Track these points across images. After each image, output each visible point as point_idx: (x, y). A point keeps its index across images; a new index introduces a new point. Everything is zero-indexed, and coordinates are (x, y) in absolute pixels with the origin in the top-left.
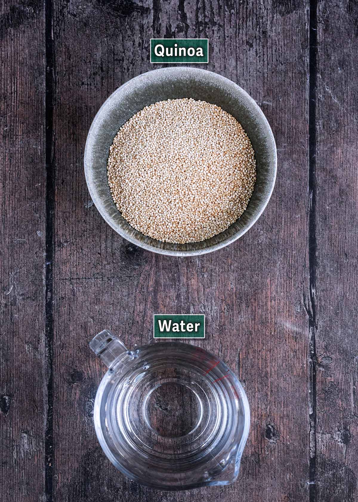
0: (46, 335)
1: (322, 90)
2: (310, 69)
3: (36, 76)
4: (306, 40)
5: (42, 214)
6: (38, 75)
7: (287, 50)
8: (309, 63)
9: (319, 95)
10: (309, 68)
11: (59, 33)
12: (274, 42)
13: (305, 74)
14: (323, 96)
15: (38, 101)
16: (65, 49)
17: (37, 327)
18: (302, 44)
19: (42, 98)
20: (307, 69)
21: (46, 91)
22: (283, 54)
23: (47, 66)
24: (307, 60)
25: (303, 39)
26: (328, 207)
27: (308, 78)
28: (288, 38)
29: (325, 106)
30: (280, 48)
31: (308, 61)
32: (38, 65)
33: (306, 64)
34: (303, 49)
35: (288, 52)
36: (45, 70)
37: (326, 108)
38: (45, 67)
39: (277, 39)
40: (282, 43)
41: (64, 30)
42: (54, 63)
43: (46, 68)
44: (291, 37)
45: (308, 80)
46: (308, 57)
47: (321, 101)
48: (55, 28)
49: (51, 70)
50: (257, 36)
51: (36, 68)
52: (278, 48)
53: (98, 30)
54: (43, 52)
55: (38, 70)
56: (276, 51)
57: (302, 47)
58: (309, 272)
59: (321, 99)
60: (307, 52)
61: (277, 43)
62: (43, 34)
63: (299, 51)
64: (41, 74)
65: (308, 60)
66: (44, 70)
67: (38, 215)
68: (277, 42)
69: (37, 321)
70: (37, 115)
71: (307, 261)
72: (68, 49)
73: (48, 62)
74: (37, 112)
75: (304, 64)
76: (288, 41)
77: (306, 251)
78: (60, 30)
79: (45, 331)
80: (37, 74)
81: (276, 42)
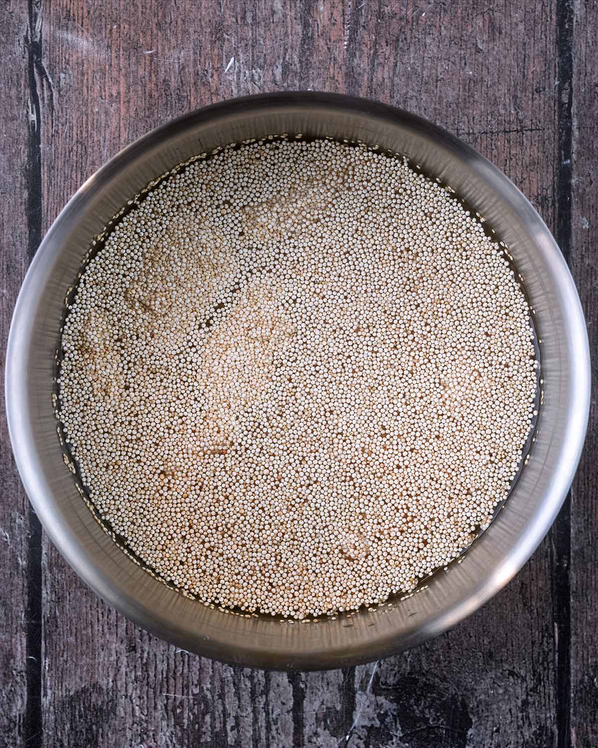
0: (572, 12)
1: (16, 532)
2: (41, 575)
3: (590, 548)
4: (49, 635)
5: (579, 265)
6: (585, 550)
7: (87, 613)
8: (43, 587)
9: (22, 522)
10: (43, 578)
11: (543, 637)
12: (113, 630)
13: (50, 565)
14: (15, 522)
15: (586, 496)
16: (531, 605)
17: (589, 28)
18: (57, 626)
19: (578, 502)
20: (47, 575)
21: (569, 519)
22: (95, 605)
23: (568, 568)
24: (46, 594)
25: (54, 638)
26: (5, 291)
27: (44, 557)
28: (85, 638)
29: (10, 499)
30: (101, 618)
31: (44, 592)
32: (585, 570)
33: (49, 586)
34: (55, 617)
35: (84, 610)
36: (572, 561)
37: (8, 497)
38: (572, 567)
39: (108, 636)
40: (96, 628)
41: (533, 643)
42: (555, 574)
43: (569, 564)
44: (79, 640)
45: (44, 552)
46: (44, 601)
47: (18, 510)
48: (551, 647)
49: (559, 560)
50: (147, 642)
51: (589, 566)
52: (105, 618)
53: (465, 644)
54: (576, 597)
55: (586, 560)
56: (109, 610)
57: (56, 621)
58: (42, 157)
59: (18, 514)
60: (46, 611)
61: (106, 627)
62: (576, 634)
63: (62, 612)
64: (581, 553)
65: (44, 594)
66: (574, 559)
67: (587, 261)
68: (106, 630)
69: (590, 41)
70: (589, 468)
71: (46, 178)
72: (525, 605)
73: (566, 577)
74: (588, 473)
75: (52, 586)
76: (84, 632)
77: (48, 199)
78: (541, 644)
79: (574, 20)
80: (588, 551)
81: (109, 629)
